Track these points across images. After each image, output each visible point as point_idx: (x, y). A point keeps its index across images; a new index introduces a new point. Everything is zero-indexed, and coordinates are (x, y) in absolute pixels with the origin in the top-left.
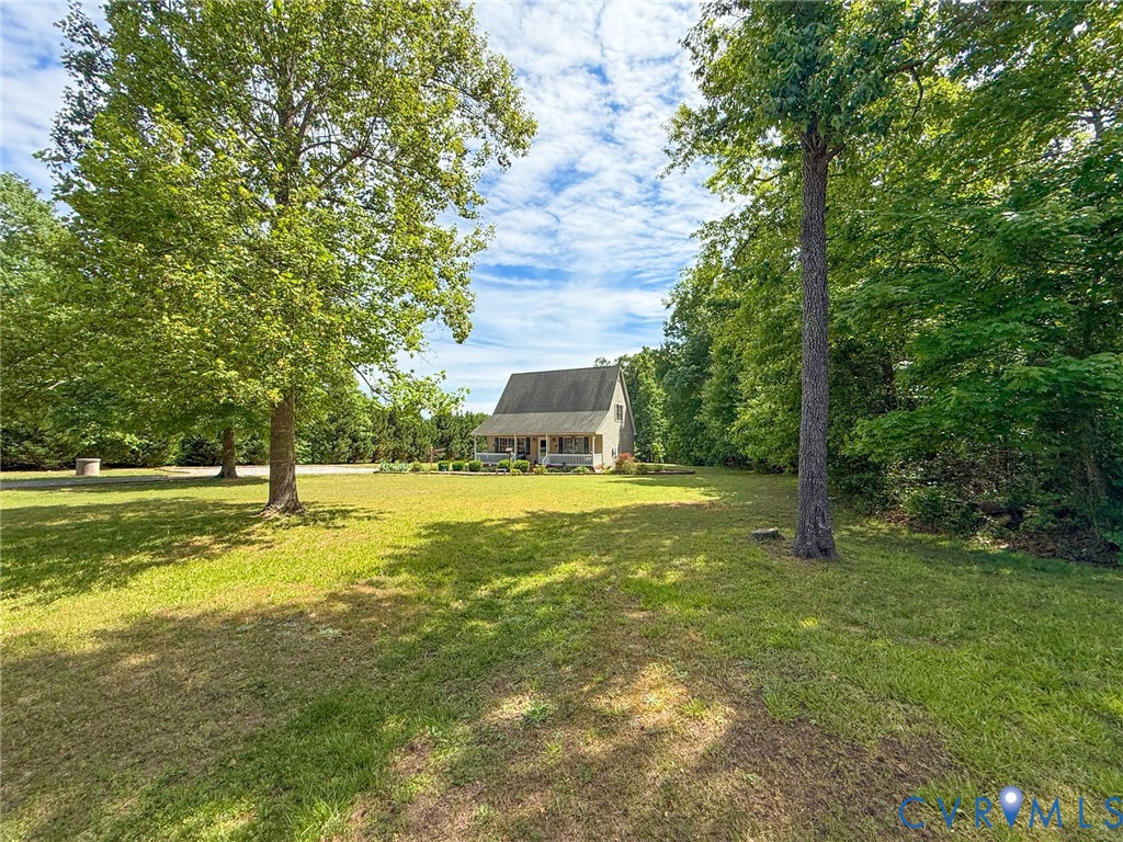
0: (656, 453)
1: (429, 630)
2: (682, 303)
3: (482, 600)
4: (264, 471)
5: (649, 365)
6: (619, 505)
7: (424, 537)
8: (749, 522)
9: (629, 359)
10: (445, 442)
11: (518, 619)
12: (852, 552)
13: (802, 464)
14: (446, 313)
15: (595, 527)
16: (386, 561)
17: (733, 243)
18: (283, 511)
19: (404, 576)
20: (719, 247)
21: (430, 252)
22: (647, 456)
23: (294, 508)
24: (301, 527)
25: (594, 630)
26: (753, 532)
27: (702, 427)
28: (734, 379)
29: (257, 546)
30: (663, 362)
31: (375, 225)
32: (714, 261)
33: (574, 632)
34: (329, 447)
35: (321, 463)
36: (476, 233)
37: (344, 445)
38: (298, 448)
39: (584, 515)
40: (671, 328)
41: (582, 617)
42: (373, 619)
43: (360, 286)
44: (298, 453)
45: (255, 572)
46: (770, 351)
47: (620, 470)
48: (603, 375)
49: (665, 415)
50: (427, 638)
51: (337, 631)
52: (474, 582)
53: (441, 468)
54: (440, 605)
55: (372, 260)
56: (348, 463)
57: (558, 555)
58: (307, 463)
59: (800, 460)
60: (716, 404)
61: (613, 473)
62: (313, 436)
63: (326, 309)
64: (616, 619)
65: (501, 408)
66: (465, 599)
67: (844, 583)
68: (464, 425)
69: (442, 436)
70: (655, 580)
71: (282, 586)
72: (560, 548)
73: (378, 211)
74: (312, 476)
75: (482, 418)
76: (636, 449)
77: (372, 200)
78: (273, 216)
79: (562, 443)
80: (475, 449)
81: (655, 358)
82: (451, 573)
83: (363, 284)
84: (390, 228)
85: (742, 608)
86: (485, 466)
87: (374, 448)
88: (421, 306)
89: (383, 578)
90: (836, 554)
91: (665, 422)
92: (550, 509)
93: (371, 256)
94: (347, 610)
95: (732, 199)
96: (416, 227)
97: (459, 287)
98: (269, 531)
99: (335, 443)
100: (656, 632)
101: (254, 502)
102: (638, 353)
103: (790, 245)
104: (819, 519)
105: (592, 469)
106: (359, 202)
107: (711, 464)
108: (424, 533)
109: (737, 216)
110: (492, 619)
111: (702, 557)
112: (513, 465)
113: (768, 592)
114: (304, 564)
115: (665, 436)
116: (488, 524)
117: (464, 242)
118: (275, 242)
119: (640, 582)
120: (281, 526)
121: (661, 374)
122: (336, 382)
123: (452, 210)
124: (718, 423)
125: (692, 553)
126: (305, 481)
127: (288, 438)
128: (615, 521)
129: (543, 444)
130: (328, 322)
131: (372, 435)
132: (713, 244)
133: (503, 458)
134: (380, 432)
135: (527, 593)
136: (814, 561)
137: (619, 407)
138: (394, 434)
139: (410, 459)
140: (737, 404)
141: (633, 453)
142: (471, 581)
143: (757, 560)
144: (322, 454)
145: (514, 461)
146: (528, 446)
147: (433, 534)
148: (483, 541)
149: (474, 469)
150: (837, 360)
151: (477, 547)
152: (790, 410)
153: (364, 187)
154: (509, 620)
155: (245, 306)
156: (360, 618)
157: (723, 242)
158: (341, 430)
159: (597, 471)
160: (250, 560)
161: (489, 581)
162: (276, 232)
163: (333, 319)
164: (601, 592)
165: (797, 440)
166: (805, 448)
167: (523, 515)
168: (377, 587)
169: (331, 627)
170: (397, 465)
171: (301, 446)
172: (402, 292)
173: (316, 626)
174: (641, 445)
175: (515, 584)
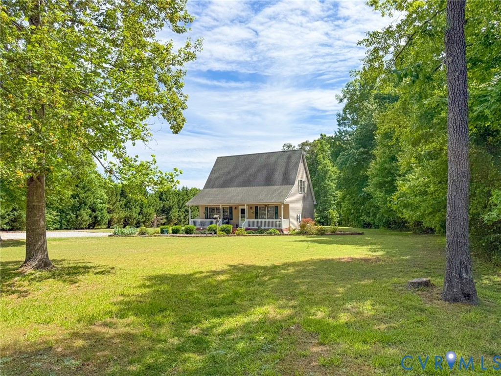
0: (332, 218)
1: (151, 361)
2: (351, 98)
3: (193, 337)
4: (21, 236)
5: (326, 148)
6: (303, 259)
7: (148, 287)
8: (407, 273)
9: (310, 144)
10: (165, 211)
11: (222, 352)
12: (491, 297)
13: (449, 226)
14: (164, 109)
15: (283, 277)
16: (118, 307)
17: (392, 49)
18: (38, 267)
19: (132, 318)
20: (381, 53)
21: (150, 61)
22: (325, 220)
23: (45, 264)
24: (50, 280)
25: (282, 360)
26: (410, 281)
27: (369, 196)
28: (393, 159)
29: (16, 295)
30: (336, 146)
31: (107, 40)
32: (376, 64)
33: (267, 362)
34: (73, 216)
35: (67, 229)
36: (188, 46)
37: (85, 214)
38: (48, 217)
39: (275, 267)
40: (343, 119)
41: (273, 350)
42: (107, 353)
43: (95, 89)
44: (49, 221)
45: (15, 315)
46: (422, 135)
47: (303, 232)
48: (289, 157)
49: (339, 187)
50: (149, 367)
51: (78, 362)
52: (187, 322)
53: (162, 232)
54: (160, 341)
55: (105, 68)
56: (89, 228)
57: (254, 300)
58: (56, 229)
59: (447, 223)
60: (381, 179)
61: (298, 234)
62: (60, 207)
63: (68, 106)
64: (299, 351)
65: (209, 184)
66: (179, 335)
67: (484, 322)
68: (181, 198)
69: (164, 206)
70: (330, 320)
71: (35, 326)
72: (255, 294)
73: (109, 29)
74: (60, 239)
75: (195, 192)
76: (316, 215)
77: (105, 20)
78: (27, 34)
79: (257, 211)
80: (189, 216)
81: (330, 143)
82: (169, 315)
83: (97, 87)
84: (119, 42)
85: (401, 343)
86: (198, 229)
87: (109, 216)
88: (145, 105)
89: (115, 320)
90: (478, 299)
91: (339, 193)
92: (248, 263)
93: (104, 65)
94: (86, 346)
95: (391, 15)
96: (139, 41)
97: (174, 89)
98: (26, 283)
99: (78, 212)
100: (331, 362)
101: (14, 260)
102: (317, 139)
103: (437, 51)
104: (463, 270)
105: (281, 231)
106: (94, 22)
107: (377, 227)
108: (148, 283)
109: (394, 28)
110: (201, 351)
111: (368, 302)
112: (219, 228)
113: (422, 329)
114: (53, 309)
115: (339, 205)
116: (198, 275)
117: (178, 54)
118: (29, 54)
119: (319, 322)
120: (35, 279)
121: (335, 155)
122: (79, 164)
123: (168, 27)
124: (382, 194)
125: (361, 298)
126: (54, 243)
127: (40, 209)
128: (299, 272)
129: (243, 211)
130: (70, 117)
131: (107, 206)
132: (376, 50)
133: (212, 223)
134: (114, 204)
135: (229, 332)
136: (460, 304)
137: (302, 182)
138: (125, 205)
139: (138, 225)
140: (397, 178)
141: (313, 218)
142: (184, 322)
143: (413, 303)
144: (68, 221)
145: (220, 225)
146: (231, 213)
147: (155, 284)
148: (194, 290)
149: (188, 232)
150: (477, 142)
151: (190, 294)
152: (440, 183)
153: (98, 10)
154: (214, 353)
155: (4, 105)
156: (96, 352)
157: (383, 49)
158: (83, 203)
159: (285, 233)
160: (10, 306)
161: (200, 322)
162: (30, 47)
163: (73, 114)
164: (288, 330)
165: (445, 207)
166: (451, 213)
167: (226, 267)
168: (110, 327)
169: (74, 359)
170: (128, 230)
171: (50, 216)
172: (129, 93)
173: (62, 358)
174: (319, 212)
175: (220, 324)
